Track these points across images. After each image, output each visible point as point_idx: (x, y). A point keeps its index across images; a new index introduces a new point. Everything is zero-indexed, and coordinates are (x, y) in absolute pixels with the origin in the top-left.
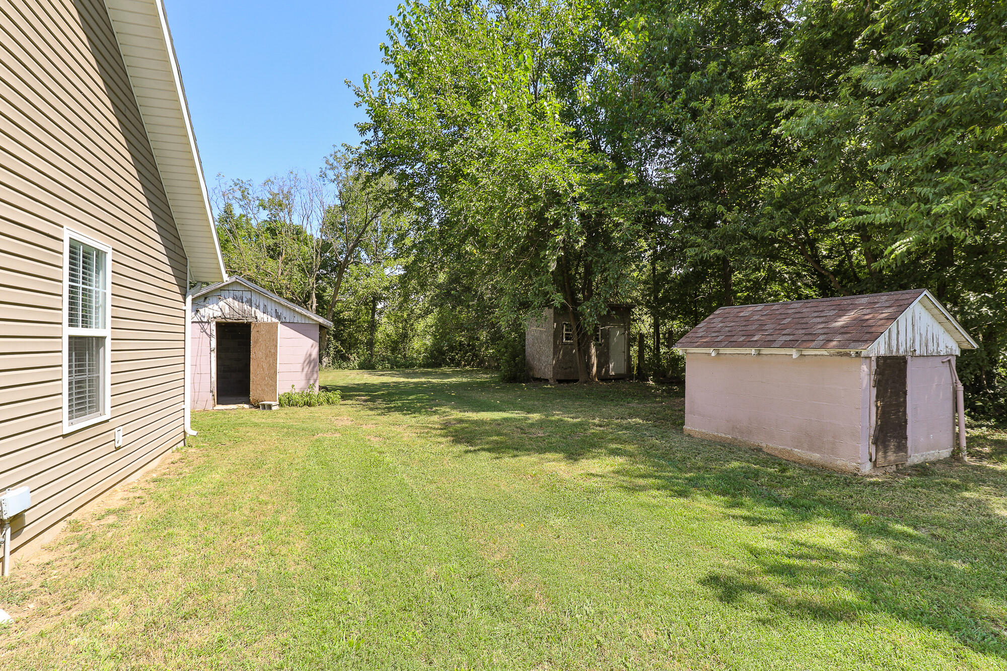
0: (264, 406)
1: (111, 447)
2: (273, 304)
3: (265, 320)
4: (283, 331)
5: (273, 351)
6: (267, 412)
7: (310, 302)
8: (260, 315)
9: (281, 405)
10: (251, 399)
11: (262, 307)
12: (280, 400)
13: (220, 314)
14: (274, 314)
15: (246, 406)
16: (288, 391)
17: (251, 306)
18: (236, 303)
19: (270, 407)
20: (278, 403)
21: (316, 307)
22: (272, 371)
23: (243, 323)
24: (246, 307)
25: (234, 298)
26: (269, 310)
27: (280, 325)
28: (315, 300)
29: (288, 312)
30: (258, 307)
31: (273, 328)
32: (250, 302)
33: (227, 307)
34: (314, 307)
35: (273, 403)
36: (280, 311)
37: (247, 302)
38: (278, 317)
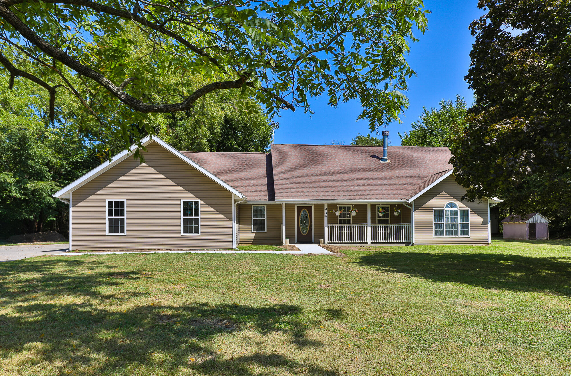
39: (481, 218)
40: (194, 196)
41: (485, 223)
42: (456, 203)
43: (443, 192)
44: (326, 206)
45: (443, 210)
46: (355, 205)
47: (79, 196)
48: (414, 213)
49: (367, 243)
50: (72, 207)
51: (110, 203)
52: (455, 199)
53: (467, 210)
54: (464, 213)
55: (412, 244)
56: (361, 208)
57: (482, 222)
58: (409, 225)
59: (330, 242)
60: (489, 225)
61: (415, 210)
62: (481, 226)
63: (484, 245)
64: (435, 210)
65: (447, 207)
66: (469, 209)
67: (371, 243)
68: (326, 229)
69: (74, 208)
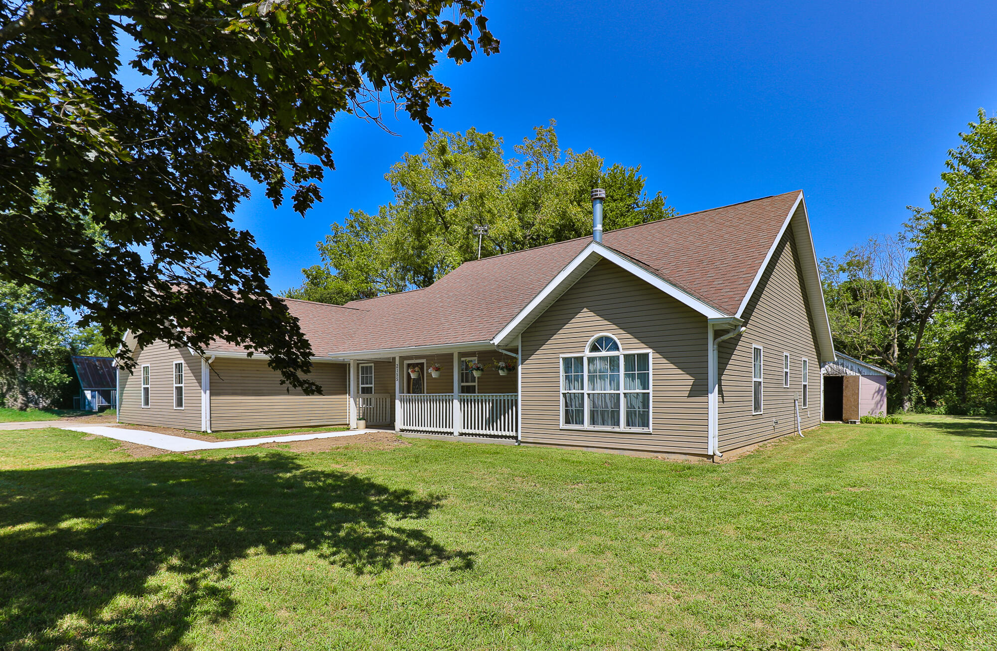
0: (851, 423)
1: (806, 417)
2: (857, 365)
3: (852, 374)
4: (863, 381)
5: (857, 392)
6: (854, 425)
7: (891, 351)
8: (849, 372)
9: (861, 422)
10: (843, 418)
11: (850, 367)
12: (861, 419)
13: (826, 372)
14: (857, 371)
15: (841, 422)
16: (867, 415)
17: (843, 367)
18: (835, 366)
19: (855, 422)
20: (859, 420)
21: (898, 355)
22: (856, 403)
23: (839, 377)
24: (840, 367)
25: (833, 363)
26: (854, 368)
27: (860, 377)
28: (897, 349)
29: (866, 369)
30: (847, 367)
31: (856, 379)
32: (843, 365)
33: (830, 368)
34: (896, 355)
35: (857, 421)
36: (861, 369)
37: (841, 365)
38: (860, 372)
39: (688, 377)
41: (698, 390)
42: (615, 338)
43: (585, 310)
44: (396, 363)
45: (582, 358)
48: (520, 368)
52: (614, 327)
53: (646, 356)
54: (637, 364)
56: (443, 360)
57: (689, 388)
58: (513, 398)
59: (403, 428)
60: (713, 397)
61: (523, 361)
62: (685, 399)
64: (565, 359)
65: (594, 348)
66: (650, 351)
68: (397, 404)
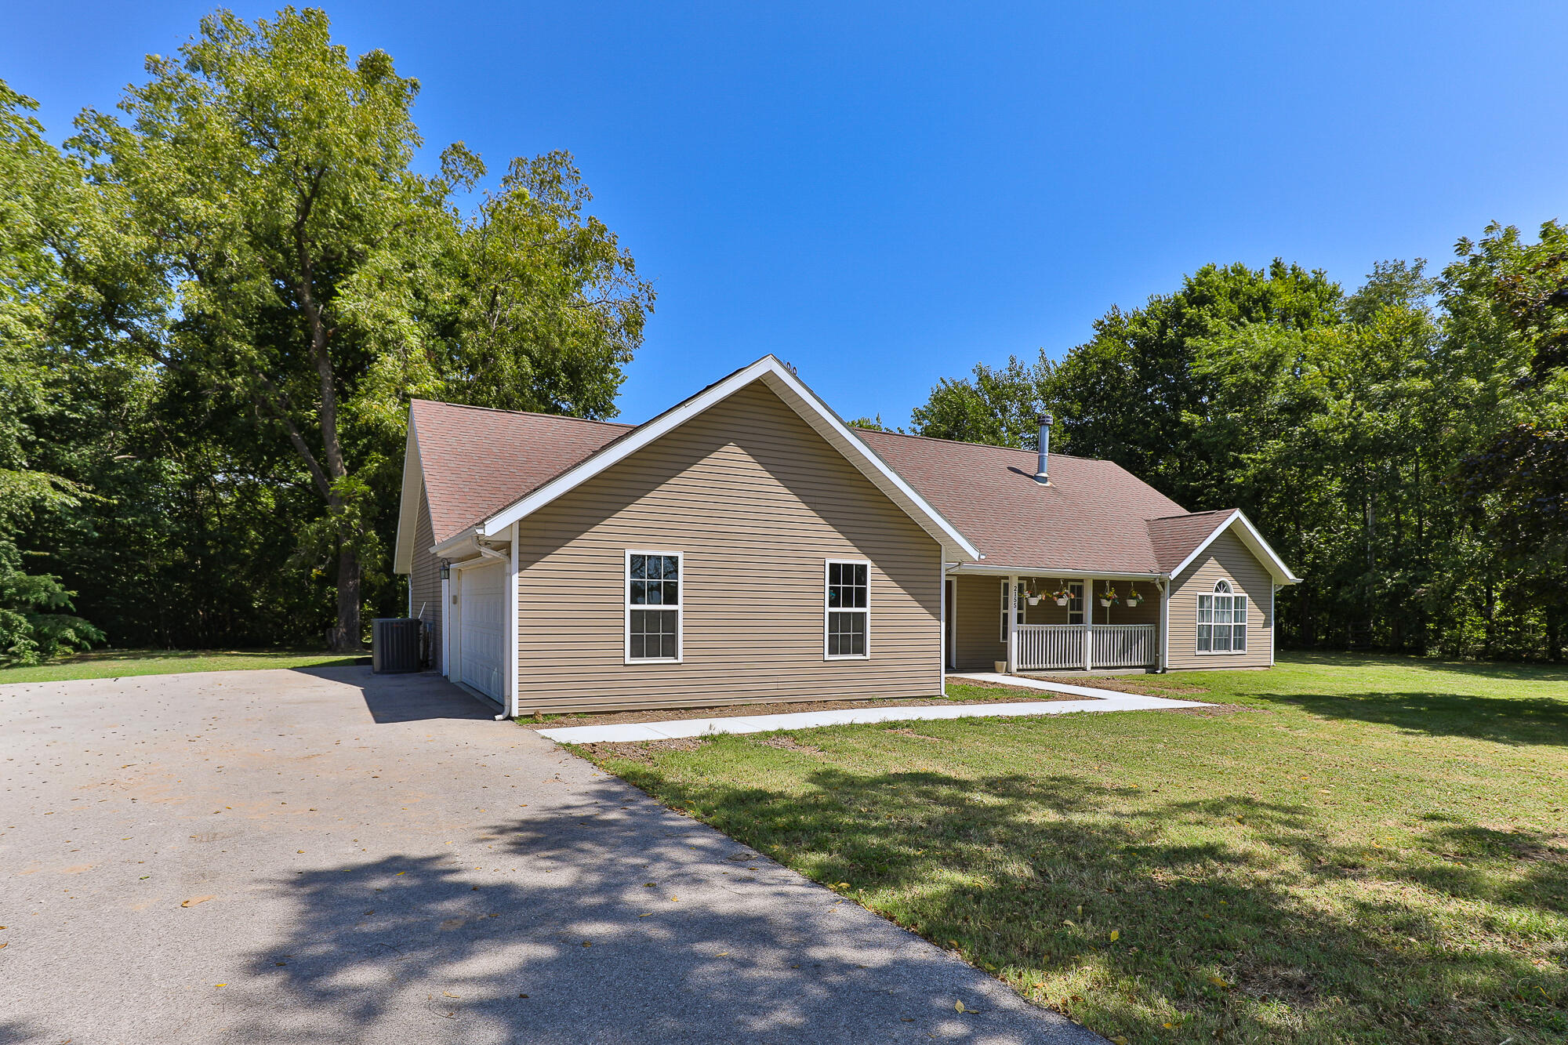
39: (1262, 614)
40: (856, 550)
41: (1266, 624)
42: (1230, 582)
44: (1014, 584)
45: (1211, 597)
46: (1038, 579)
47: (542, 534)
49: (1084, 669)
50: (520, 570)
51: (638, 562)
52: (1229, 575)
53: (1245, 598)
54: (1240, 603)
55: (1161, 668)
57: (1262, 622)
58: (1154, 629)
59: (1021, 667)
60: (1273, 627)
61: (1170, 595)
62: (1261, 629)
63: (1259, 669)
64: (1200, 597)
65: (1216, 590)
66: (1248, 595)
67: (1092, 668)
68: (1014, 637)
69: (525, 573)
